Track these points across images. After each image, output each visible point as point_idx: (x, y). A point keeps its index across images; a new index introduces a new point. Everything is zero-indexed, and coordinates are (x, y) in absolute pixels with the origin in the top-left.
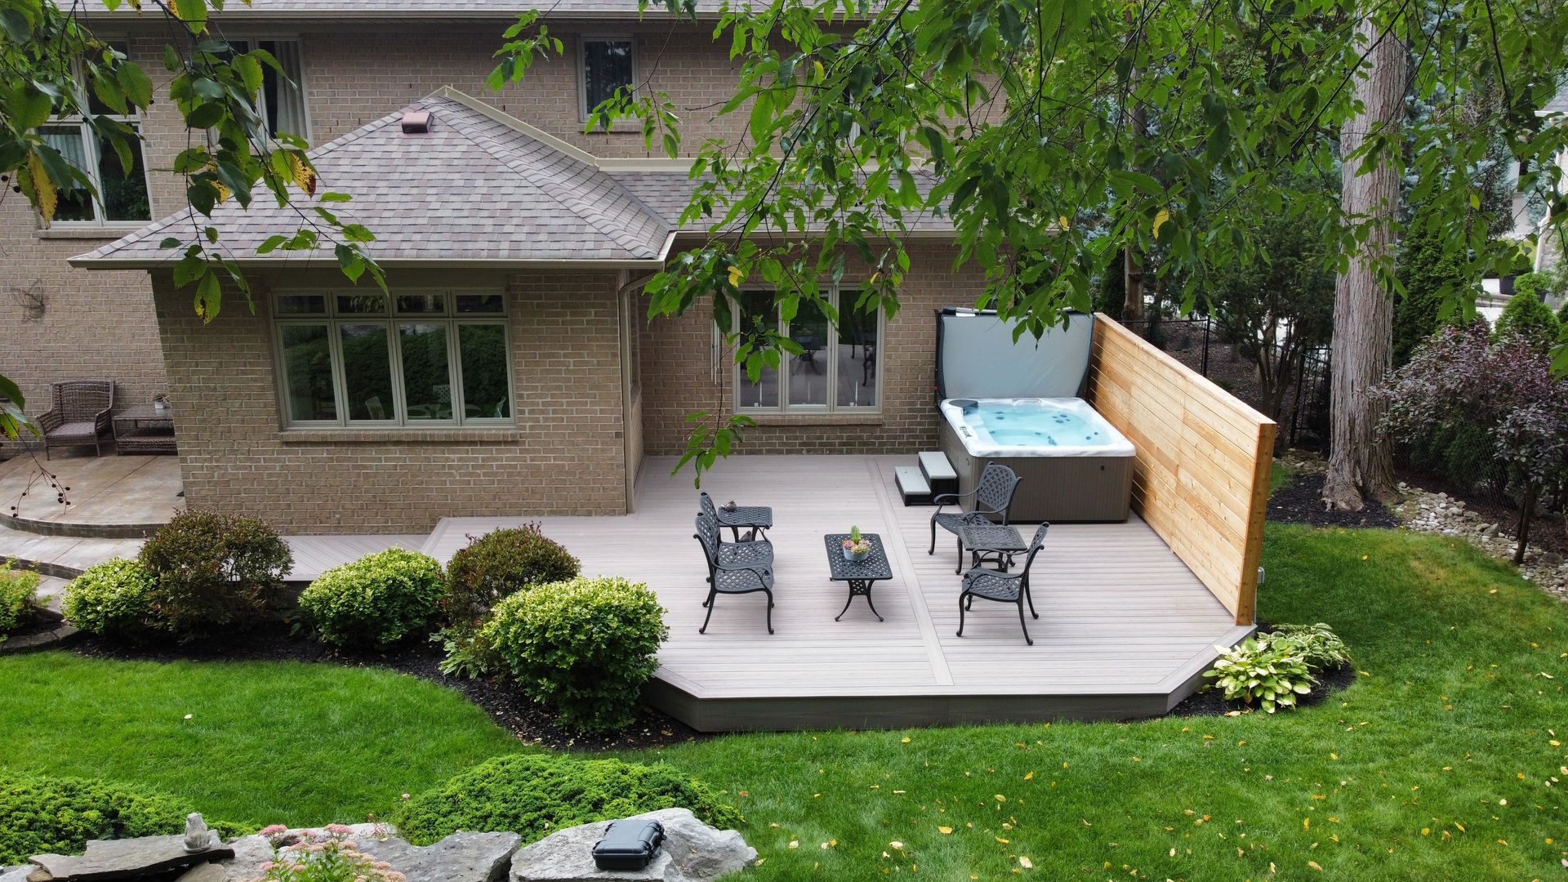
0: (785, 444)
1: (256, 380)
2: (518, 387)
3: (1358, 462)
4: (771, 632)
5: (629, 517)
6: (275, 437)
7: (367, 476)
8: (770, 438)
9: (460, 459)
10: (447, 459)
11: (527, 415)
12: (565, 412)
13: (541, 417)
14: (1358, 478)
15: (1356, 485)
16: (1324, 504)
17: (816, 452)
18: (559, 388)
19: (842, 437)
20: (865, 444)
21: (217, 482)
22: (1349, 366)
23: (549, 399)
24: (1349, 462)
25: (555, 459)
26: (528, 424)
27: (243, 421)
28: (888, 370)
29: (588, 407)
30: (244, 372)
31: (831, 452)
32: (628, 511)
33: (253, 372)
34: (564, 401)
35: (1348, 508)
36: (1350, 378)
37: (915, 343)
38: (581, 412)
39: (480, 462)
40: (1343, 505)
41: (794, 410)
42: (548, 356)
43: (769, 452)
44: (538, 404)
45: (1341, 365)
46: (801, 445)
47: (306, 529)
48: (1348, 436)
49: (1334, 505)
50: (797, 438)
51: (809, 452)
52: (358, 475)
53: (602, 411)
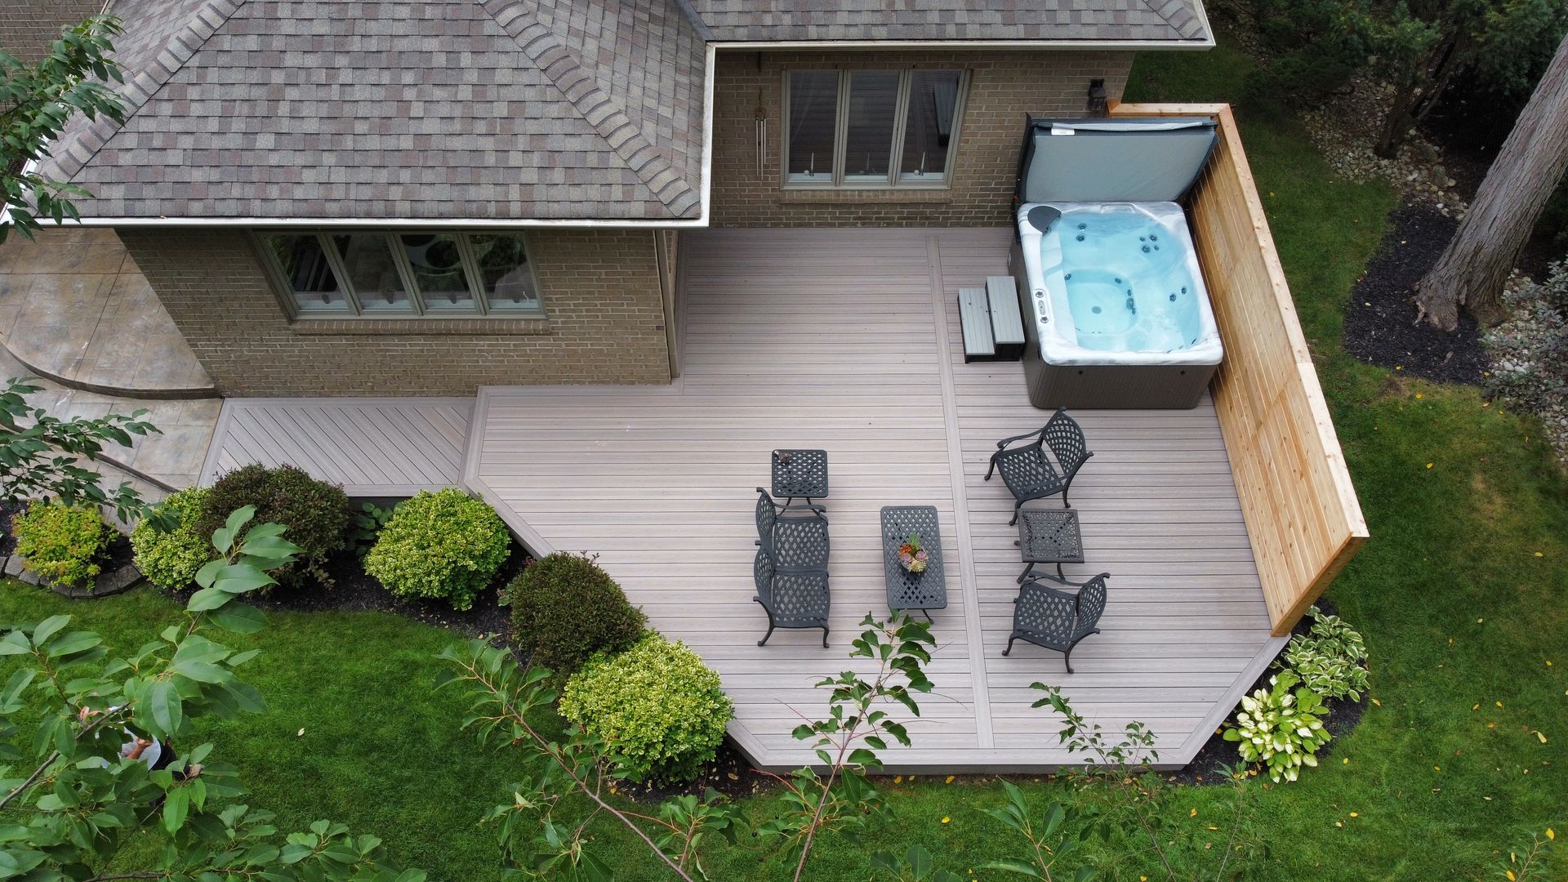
0: (838, 218)
1: (250, 286)
2: (545, 293)
3: (1468, 282)
4: (826, 646)
5: (677, 382)
6: (288, 329)
7: (392, 357)
8: (823, 213)
9: (489, 345)
10: (477, 345)
11: (558, 313)
12: (600, 310)
13: (574, 315)
14: (1463, 296)
15: (1458, 302)
16: (1416, 310)
17: (872, 225)
18: (593, 293)
19: (902, 213)
20: (927, 218)
21: (234, 362)
22: (1498, 201)
23: (581, 301)
24: (1460, 281)
25: (591, 345)
26: (560, 320)
27: (247, 318)
28: (961, 153)
29: (625, 307)
30: (234, 281)
31: (889, 225)
32: (673, 376)
33: (244, 280)
34: (598, 302)
35: (1440, 326)
36: (1494, 212)
37: (1000, 128)
38: (617, 311)
39: (512, 347)
40: (1435, 320)
41: (850, 184)
42: (577, 267)
43: (819, 225)
44: (569, 305)
45: (1490, 198)
46: (855, 219)
47: (340, 392)
48: (1468, 259)
49: (1426, 315)
50: (852, 213)
51: (863, 224)
52: (385, 356)
53: (639, 311)
